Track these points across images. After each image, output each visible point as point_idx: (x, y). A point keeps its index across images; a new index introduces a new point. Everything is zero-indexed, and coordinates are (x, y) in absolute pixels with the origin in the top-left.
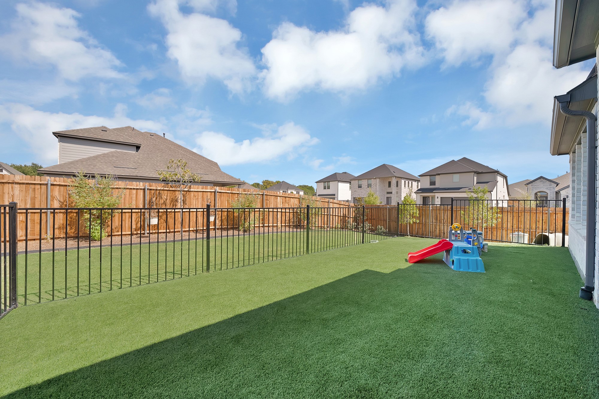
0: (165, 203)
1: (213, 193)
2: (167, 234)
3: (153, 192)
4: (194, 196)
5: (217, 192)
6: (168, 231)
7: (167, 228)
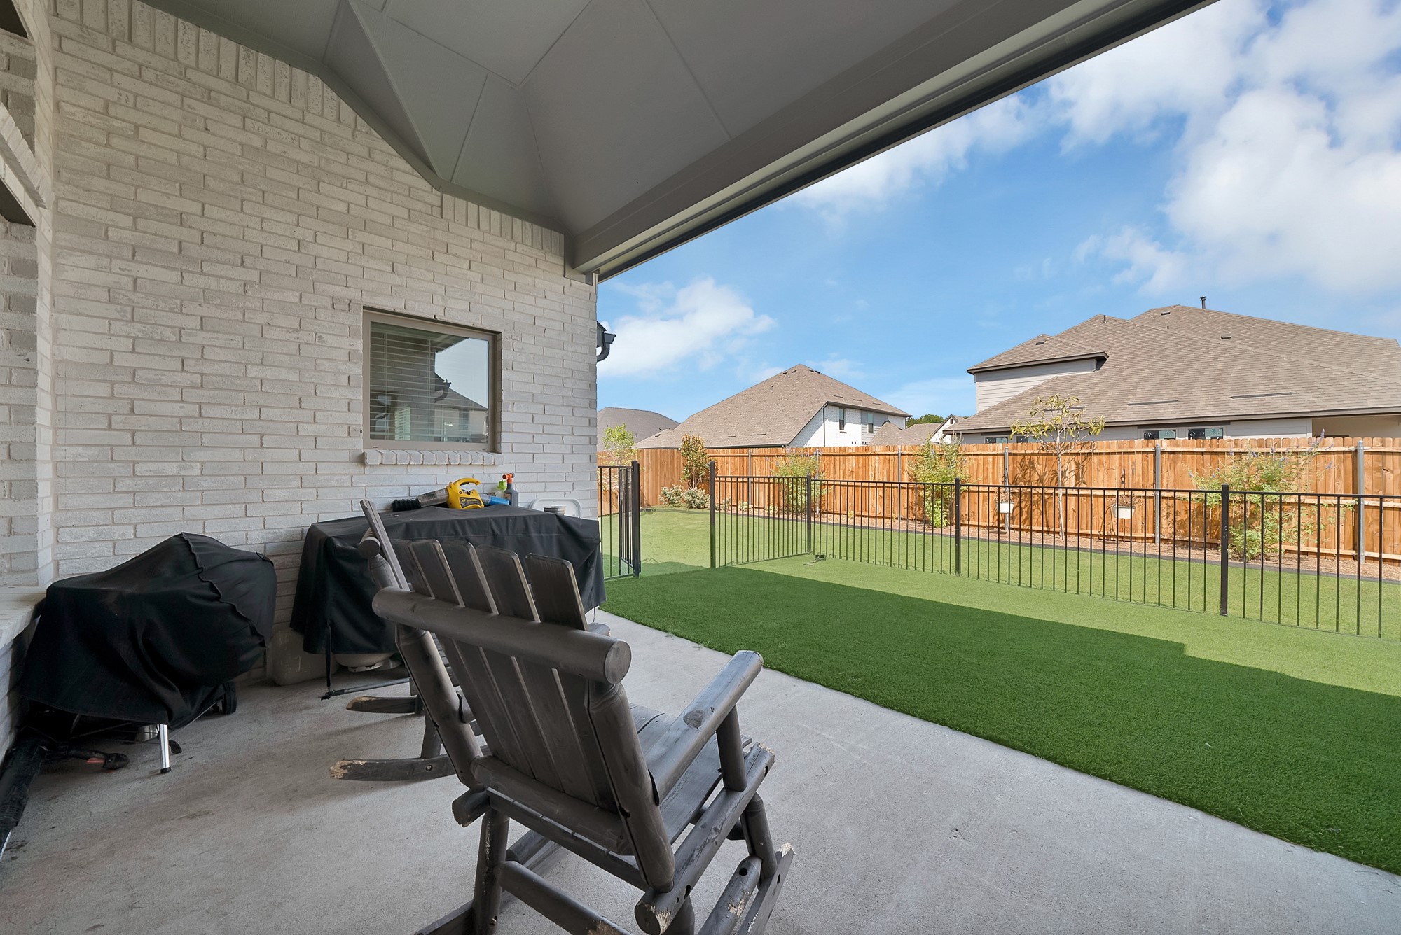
0: (1041, 480)
1: (1151, 456)
2: (1045, 534)
3: (1019, 458)
4: (1101, 463)
5: (1163, 452)
6: (1045, 529)
7: (1045, 523)
